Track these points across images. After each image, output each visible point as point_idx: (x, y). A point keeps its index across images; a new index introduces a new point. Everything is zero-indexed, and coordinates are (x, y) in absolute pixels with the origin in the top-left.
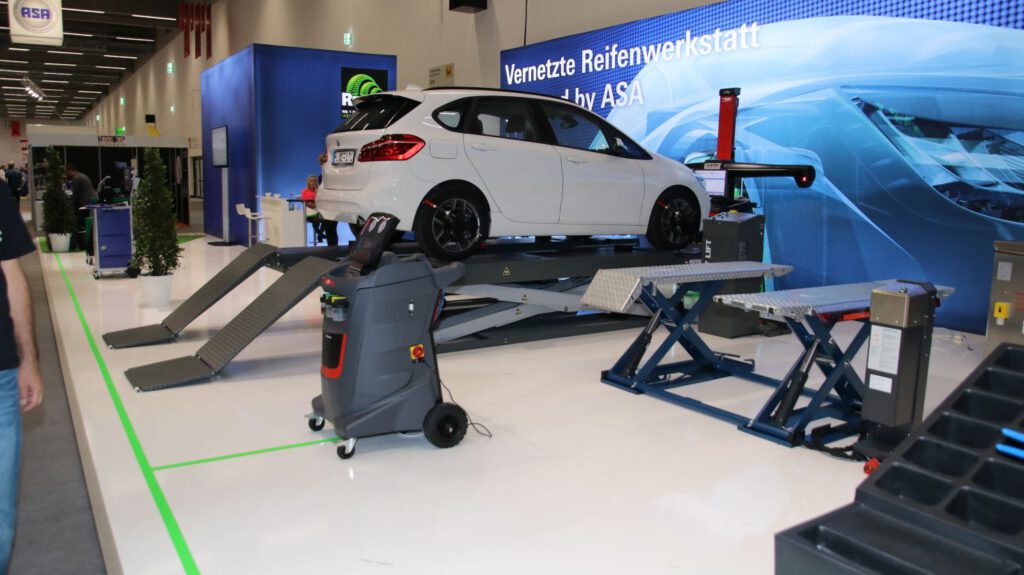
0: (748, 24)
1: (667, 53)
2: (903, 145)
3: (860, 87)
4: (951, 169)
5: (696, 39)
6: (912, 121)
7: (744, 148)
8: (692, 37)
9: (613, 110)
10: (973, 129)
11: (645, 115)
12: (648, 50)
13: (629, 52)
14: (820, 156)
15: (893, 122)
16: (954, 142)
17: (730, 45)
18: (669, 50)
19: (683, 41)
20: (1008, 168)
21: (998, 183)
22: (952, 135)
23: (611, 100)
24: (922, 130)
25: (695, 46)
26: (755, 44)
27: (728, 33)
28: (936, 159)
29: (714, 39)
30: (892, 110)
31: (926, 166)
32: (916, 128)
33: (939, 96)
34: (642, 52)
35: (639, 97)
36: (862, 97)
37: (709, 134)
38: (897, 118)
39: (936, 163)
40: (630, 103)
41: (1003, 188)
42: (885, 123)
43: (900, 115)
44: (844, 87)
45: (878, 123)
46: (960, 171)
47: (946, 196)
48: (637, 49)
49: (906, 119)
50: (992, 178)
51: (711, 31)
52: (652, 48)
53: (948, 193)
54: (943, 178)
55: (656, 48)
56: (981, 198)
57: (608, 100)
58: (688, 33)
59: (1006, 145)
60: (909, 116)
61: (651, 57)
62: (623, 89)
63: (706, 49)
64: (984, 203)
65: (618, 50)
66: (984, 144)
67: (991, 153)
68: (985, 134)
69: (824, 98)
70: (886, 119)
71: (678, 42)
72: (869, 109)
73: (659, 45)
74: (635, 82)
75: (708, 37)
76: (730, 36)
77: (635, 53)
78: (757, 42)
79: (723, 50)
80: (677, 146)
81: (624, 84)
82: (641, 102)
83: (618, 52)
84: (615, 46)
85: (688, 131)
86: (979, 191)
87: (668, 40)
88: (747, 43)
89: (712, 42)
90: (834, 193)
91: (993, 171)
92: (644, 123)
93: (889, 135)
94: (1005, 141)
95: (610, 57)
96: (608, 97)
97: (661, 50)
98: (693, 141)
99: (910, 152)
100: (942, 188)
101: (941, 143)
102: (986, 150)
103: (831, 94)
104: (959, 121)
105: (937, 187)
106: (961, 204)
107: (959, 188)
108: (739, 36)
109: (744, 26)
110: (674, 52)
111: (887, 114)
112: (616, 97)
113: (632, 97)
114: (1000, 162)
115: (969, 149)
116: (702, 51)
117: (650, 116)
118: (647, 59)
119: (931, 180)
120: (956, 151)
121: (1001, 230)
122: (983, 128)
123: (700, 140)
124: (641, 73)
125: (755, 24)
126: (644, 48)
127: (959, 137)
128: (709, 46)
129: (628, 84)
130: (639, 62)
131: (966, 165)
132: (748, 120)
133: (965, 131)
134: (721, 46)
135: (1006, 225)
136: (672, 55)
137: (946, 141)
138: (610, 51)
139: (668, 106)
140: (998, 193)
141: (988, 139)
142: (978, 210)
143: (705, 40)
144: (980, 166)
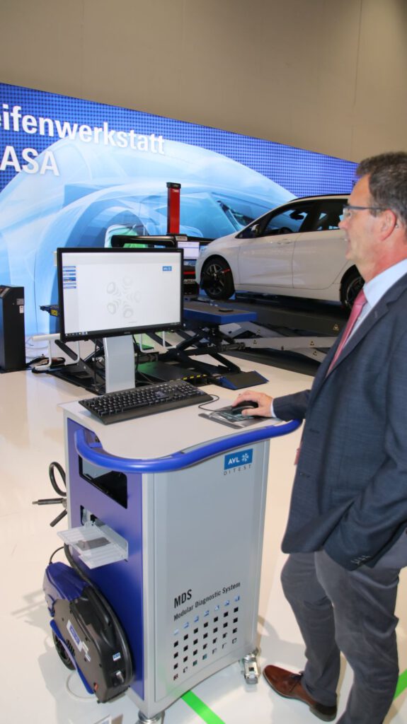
0: (156, 135)
1: (84, 135)
3: (221, 195)
5: (113, 132)
6: (243, 217)
7: (156, 224)
8: (110, 129)
9: (17, 176)
11: (62, 187)
12: (62, 126)
13: (37, 120)
14: (200, 230)
15: (235, 216)
17: (142, 146)
18: (85, 133)
19: (101, 129)
23: (15, 163)
25: (113, 137)
26: (161, 151)
27: (141, 136)
29: (129, 137)
30: (235, 211)
32: (244, 221)
33: (252, 206)
34: (55, 125)
35: (54, 167)
36: (223, 201)
37: (127, 211)
38: (237, 215)
40: (43, 172)
43: (238, 214)
44: (213, 193)
45: (229, 216)
48: (49, 121)
49: (240, 216)
51: (128, 130)
52: (67, 125)
55: (72, 126)
57: (10, 164)
58: (106, 125)
61: (67, 134)
62: (30, 155)
63: (123, 143)
65: (22, 113)
69: (203, 198)
70: (232, 215)
71: (96, 129)
72: (225, 208)
73: (76, 126)
74: (48, 153)
75: (125, 134)
76: (143, 140)
77: (46, 124)
78: (163, 150)
79: (137, 149)
80: (97, 218)
81: (34, 152)
82: (57, 173)
83: (23, 116)
84: (17, 109)
85: (109, 207)
87: (85, 123)
88: (155, 149)
89: (128, 139)
92: (61, 195)
93: (234, 224)
95: (11, 119)
96: (10, 159)
97: (78, 130)
98: (114, 215)
103: (206, 196)
108: (149, 141)
109: (153, 135)
110: (93, 136)
111: (233, 212)
112: (22, 162)
113: (44, 167)
116: (119, 144)
117: (67, 188)
118: (62, 134)
123: (120, 215)
124: (55, 146)
125: (161, 137)
126: (58, 123)
128: (126, 142)
129: (39, 153)
130: (51, 133)
132: (158, 204)
134: (135, 145)
136: (89, 139)
138: (10, 110)
139: (88, 182)
143: (122, 135)
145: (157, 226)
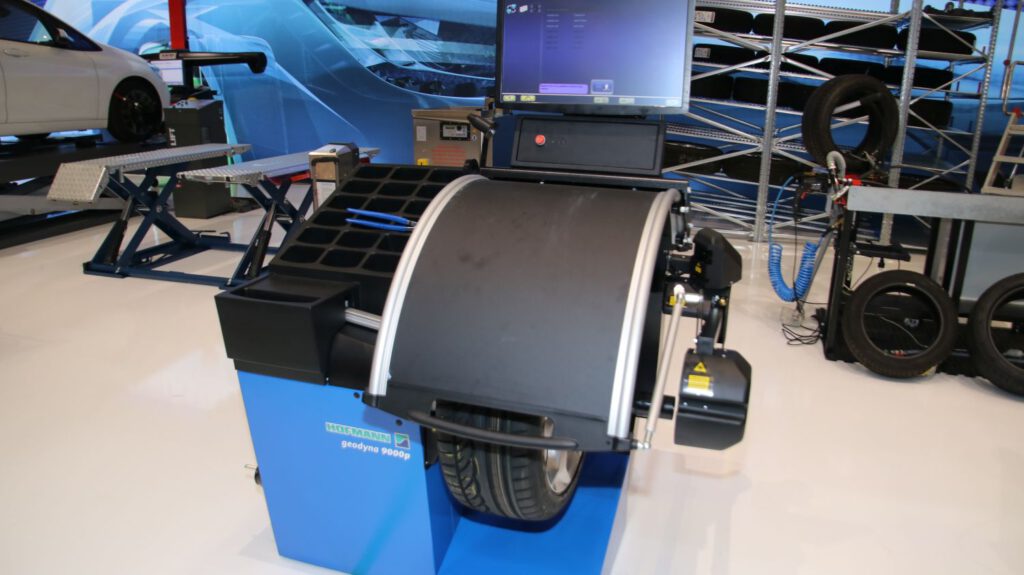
2: (339, 31)
4: (379, 51)
6: (344, 10)
7: (198, 37)
10: (391, 18)
11: (89, 4)
14: (269, 42)
15: (329, 11)
16: (378, 28)
20: (420, 50)
21: (414, 63)
22: (376, 23)
24: (353, 18)
28: (366, 43)
31: (360, 49)
32: (348, 17)
37: (161, 23)
38: (331, 7)
39: (365, 46)
41: (418, 67)
42: (321, 11)
43: (334, 5)
45: (317, 12)
46: (386, 53)
47: (377, 75)
49: (340, 8)
50: (411, 59)
53: (378, 72)
54: (373, 60)
56: (404, 76)
59: (418, 31)
60: (341, 5)
64: (406, 79)
66: (401, 30)
67: (407, 37)
68: (401, 22)
70: (323, 8)
85: (138, 21)
86: (402, 70)
90: (285, 76)
91: (410, 53)
92: (89, 12)
93: (327, 23)
94: (416, 28)
98: (146, 30)
99: (345, 37)
100: (374, 68)
101: (368, 29)
102: (403, 35)
104: (381, 10)
105: (370, 68)
106: (389, 81)
107: (386, 68)
111: (324, 4)
114: (414, 45)
115: (391, 34)
117: (95, 5)
119: (364, 62)
120: (381, 36)
121: (421, 101)
122: (399, 16)
123: (152, 29)
127: (383, 24)
131: (390, 48)
132: (198, 9)
133: (386, 19)
135: (424, 97)
137: (373, 27)
140: (415, 71)
141: (404, 25)
142: (402, 86)
144: (399, 48)
145: (200, 40)
